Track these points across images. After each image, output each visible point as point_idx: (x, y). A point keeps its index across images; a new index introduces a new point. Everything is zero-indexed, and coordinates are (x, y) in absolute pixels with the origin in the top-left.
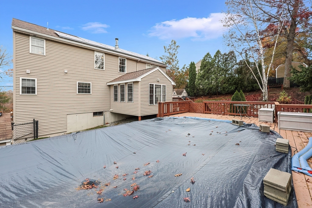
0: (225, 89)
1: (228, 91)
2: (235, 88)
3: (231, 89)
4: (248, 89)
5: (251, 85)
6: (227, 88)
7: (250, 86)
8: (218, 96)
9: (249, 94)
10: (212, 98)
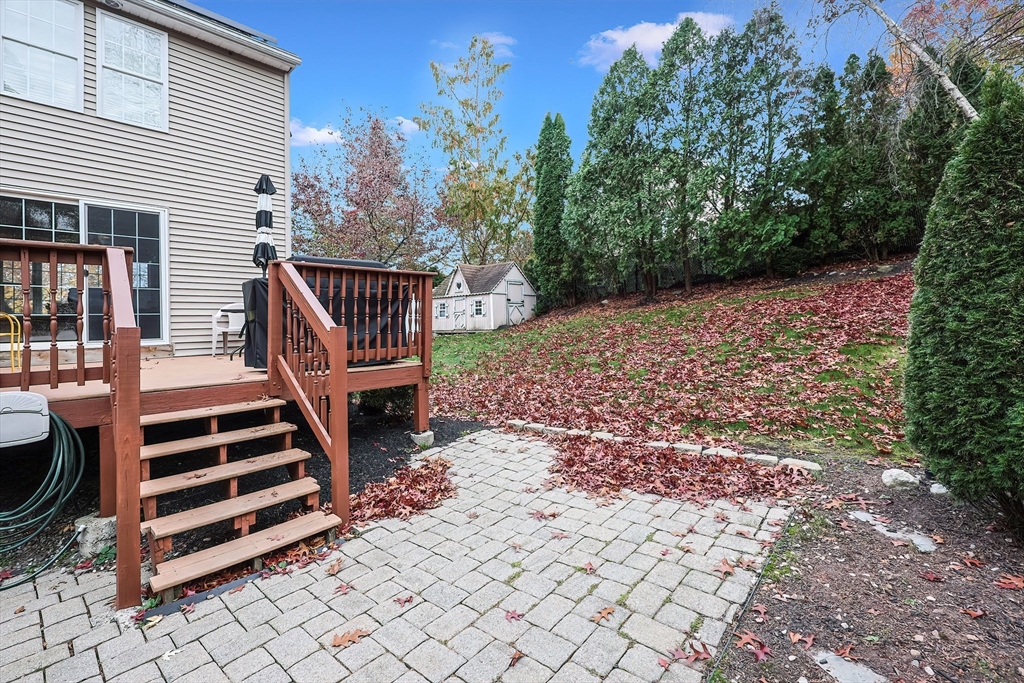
0: (731, 243)
1: (748, 255)
2: (794, 232)
3: (768, 239)
4: (889, 234)
5: (907, 205)
6: (747, 234)
7: (898, 213)
8: (692, 294)
9: (894, 270)
10: (658, 302)
